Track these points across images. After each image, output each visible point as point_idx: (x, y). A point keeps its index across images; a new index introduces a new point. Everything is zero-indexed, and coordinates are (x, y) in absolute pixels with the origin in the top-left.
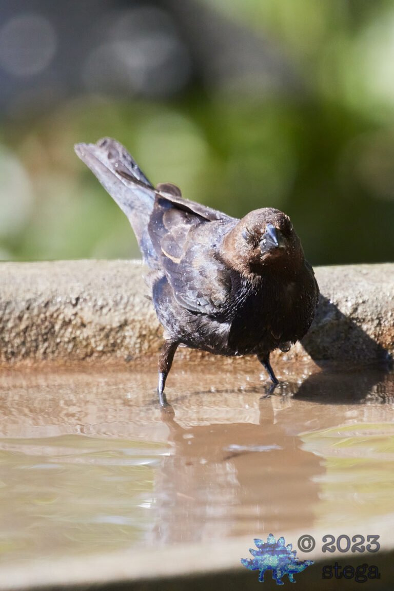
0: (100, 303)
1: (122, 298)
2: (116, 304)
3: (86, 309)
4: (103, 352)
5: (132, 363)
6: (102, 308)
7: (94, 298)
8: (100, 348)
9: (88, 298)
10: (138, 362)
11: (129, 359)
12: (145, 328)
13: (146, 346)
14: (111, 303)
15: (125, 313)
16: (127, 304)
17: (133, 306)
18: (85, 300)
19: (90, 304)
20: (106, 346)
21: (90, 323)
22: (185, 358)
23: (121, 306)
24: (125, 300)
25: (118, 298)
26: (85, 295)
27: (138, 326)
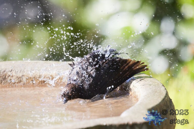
0: (17, 71)
1: (22, 70)
2: (21, 71)
3: (13, 73)
4: (18, 83)
5: (25, 85)
6: (17, 72)
7: (15, 70)
8: (17, 82)
9: (14, 70)
10: (26, 85)
11: (24, 84)
12: (28, 77)
13: (28, 81)
14: (19, 71)
15: (23, 73)
16: (23, 71)
17: (25, 72)
18: (13, 70)
19: (14, 71)
20: (18, 81)
21: (14, 76)
22: (37, 84)
23: (22, 72)
24: (23, 70)
25: (21, 70)
26: (13, 69)
27: (26, 76)
